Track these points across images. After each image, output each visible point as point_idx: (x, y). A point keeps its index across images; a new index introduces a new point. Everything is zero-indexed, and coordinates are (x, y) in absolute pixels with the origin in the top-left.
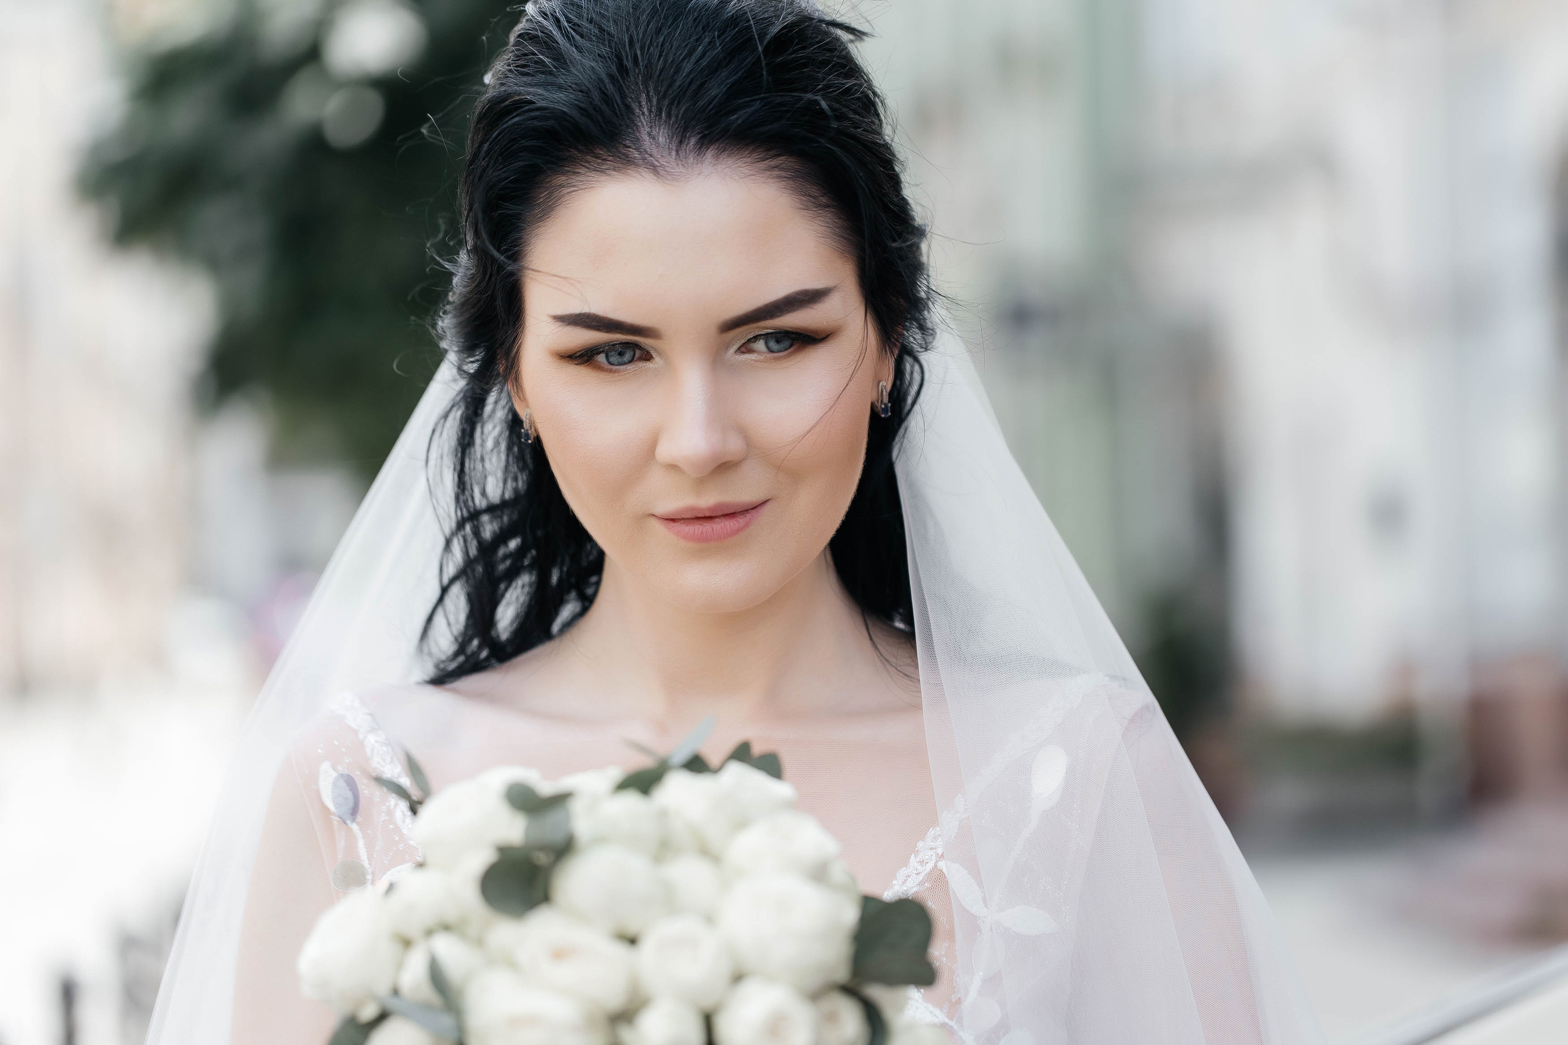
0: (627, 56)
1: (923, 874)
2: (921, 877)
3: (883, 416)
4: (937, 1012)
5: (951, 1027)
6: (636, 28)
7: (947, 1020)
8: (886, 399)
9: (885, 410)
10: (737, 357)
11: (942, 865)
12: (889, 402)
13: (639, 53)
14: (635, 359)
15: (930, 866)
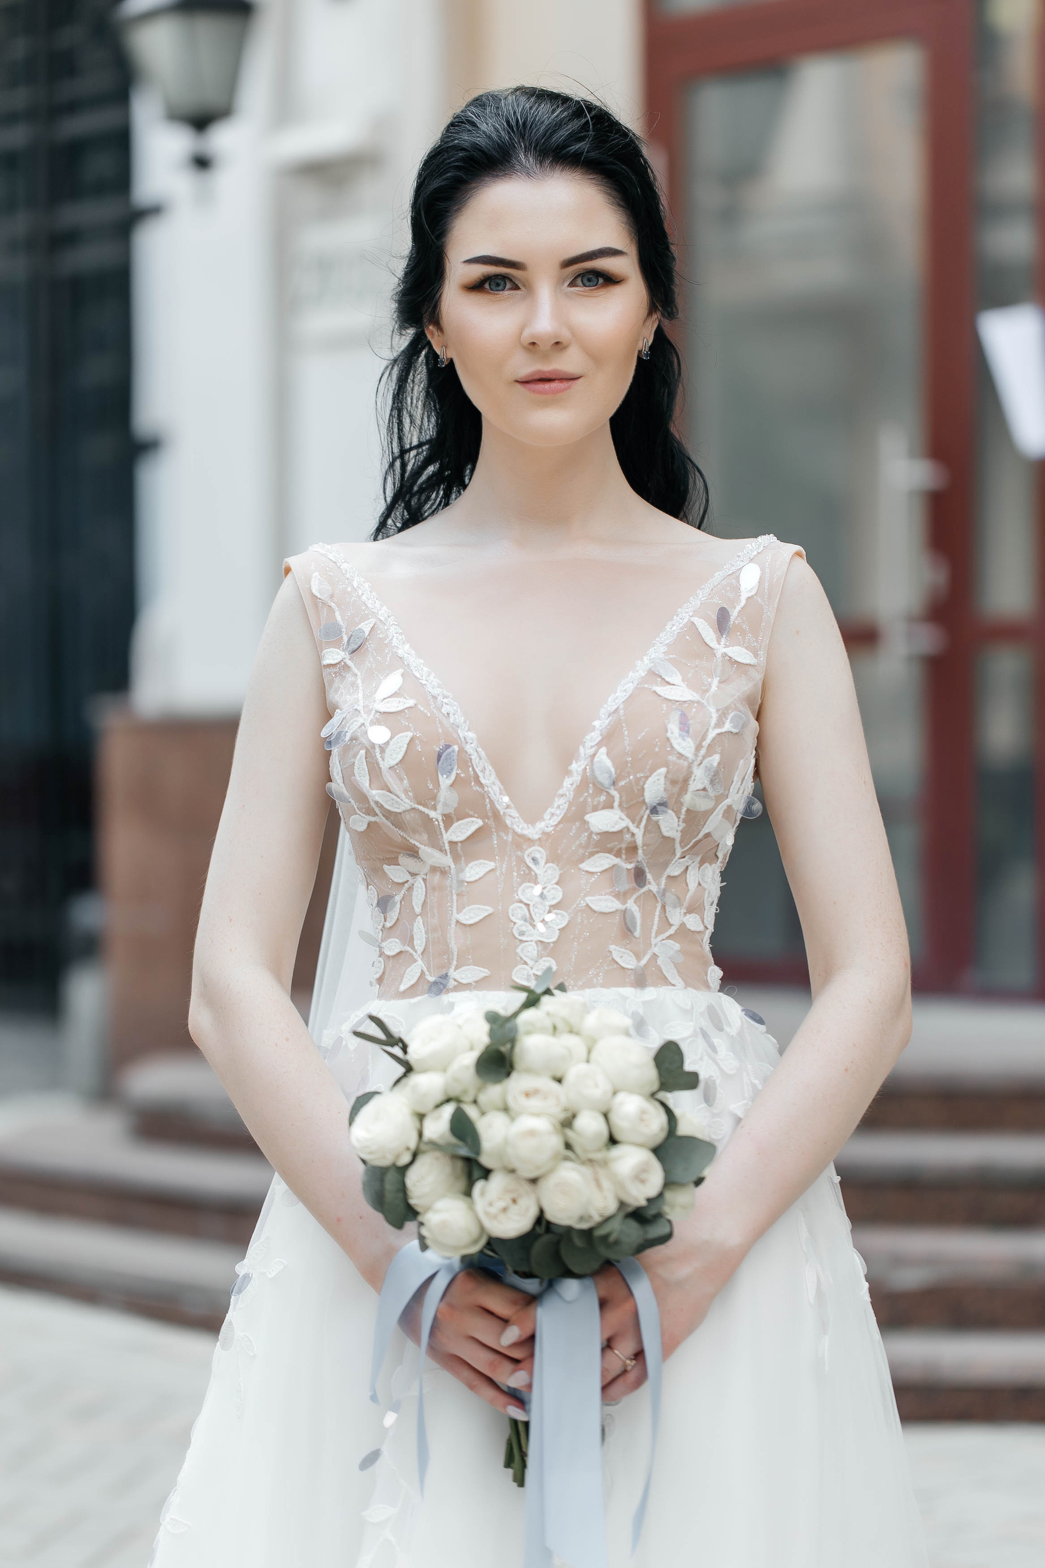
0: (512, 119)
1: (683, 624)
2: (681, 625)
3: (645, 358)
4: (695, 694)
5: (703, 703)
6: (518, 107)
7: (700, 699)
8: (647, 349)
9: (647, 355)
10: (569, 288)
11: (692, 619)
12: (649, 351)
13: (519, 118)
14: (506, 289)
15: (686, 620)
